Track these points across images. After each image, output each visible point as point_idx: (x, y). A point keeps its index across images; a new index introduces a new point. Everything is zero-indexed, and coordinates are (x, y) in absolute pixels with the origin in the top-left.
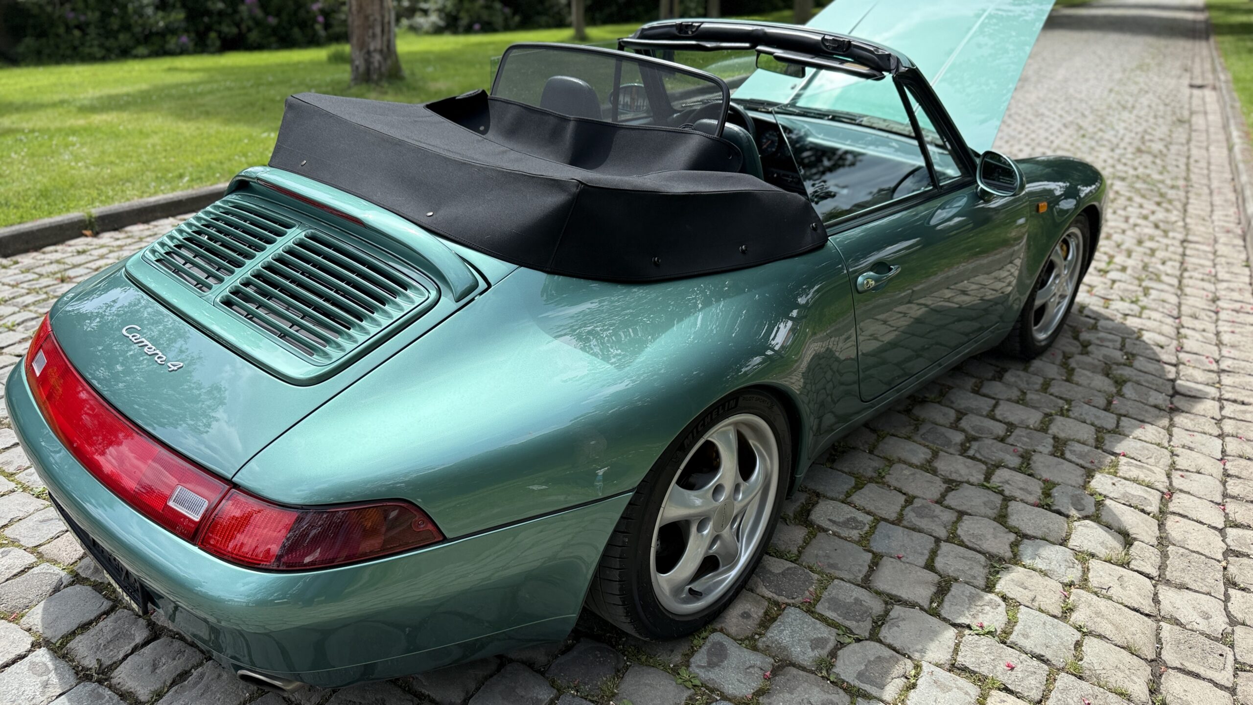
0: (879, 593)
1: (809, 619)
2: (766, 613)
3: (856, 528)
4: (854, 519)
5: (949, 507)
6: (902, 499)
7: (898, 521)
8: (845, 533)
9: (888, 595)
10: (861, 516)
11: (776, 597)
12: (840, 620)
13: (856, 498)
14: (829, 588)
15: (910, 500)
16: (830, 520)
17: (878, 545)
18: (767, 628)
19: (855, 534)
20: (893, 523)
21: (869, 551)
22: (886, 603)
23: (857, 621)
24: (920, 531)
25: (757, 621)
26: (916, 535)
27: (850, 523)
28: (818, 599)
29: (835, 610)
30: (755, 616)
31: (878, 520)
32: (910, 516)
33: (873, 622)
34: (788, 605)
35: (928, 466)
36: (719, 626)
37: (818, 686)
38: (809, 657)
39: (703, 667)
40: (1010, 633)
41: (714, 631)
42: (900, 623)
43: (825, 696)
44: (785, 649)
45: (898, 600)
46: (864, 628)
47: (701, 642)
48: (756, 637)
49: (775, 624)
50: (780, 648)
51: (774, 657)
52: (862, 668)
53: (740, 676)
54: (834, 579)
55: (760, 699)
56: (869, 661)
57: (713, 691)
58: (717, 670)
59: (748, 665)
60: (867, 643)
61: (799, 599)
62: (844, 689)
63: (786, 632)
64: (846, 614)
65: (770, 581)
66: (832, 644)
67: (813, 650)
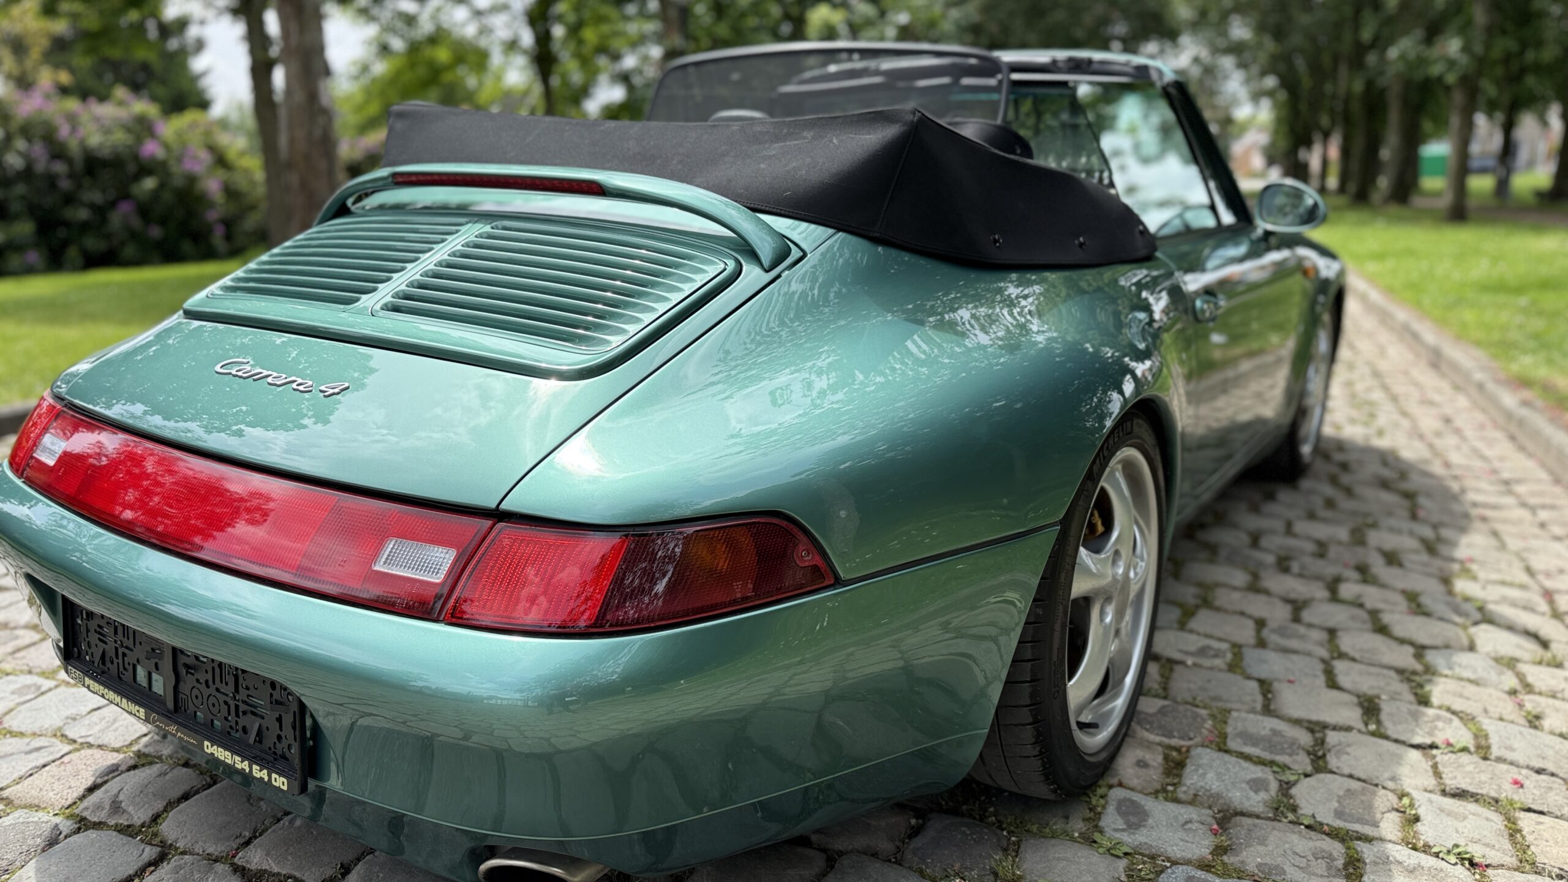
1: (1228, 759)
2: (1166, 758)
3: (1216, 656)
4: (1208, 647)
5: (1310, 626)
6: (1250, 624)
7: (1261, 644)
8: (1206, 662)
9: (1310, 722)
10: (1215, 644)
11: (1166, 741)
12: (1267, 756)
13: (1193, 624)
14: (1230, 721)
15: (1261, 624)
16: (1181, 651)
17: (1259, 671)
18: (1180, 776)
19: (1219, 663)
20: (1255, 647)
21: (1249, 678)
22: (1312, 731)
23: (1290, 755)
24: (1295, 652)
25: (1161, 770)
26: (1294, 657)
27: (1203, 651)
28: (1224, 736)
29: (1255, 745)
30: (1155, 764)
31: (1237, 646)
32: (1273, 638)
33: (1309, 753)
34: (1189, 747)
35: (1255, 587)
36: (1115, 781)
37: (1293, 832)
38: (1256, 801)
39: (1123, 830)
40: (1489, 747)
41: (1111, 787)
42: (1348, 750)
43: (1311, 844)
44: (1218, 796)
45: (1325, 726)
46: (1303, 762)
47: (1102, 801)
48: (1170, 788)
49: (1189, 769)
50: (1211, 796)
51: (1210, 807)
52: (1336, 805)
53: (1181, 834)
54: (1229, 711)
55: (1225, 858)
56: (1339, 796)
57: (1153, 857)
58: (1144, 831)
59: (1181, 820)
60: (1322, 776)
61: (1198, 740)
62: (1327, 834)
63: (1210, 776)
64: (1271, 748)
65: (1149, 723)
66: (1274, 784)
67: (1256, 793)
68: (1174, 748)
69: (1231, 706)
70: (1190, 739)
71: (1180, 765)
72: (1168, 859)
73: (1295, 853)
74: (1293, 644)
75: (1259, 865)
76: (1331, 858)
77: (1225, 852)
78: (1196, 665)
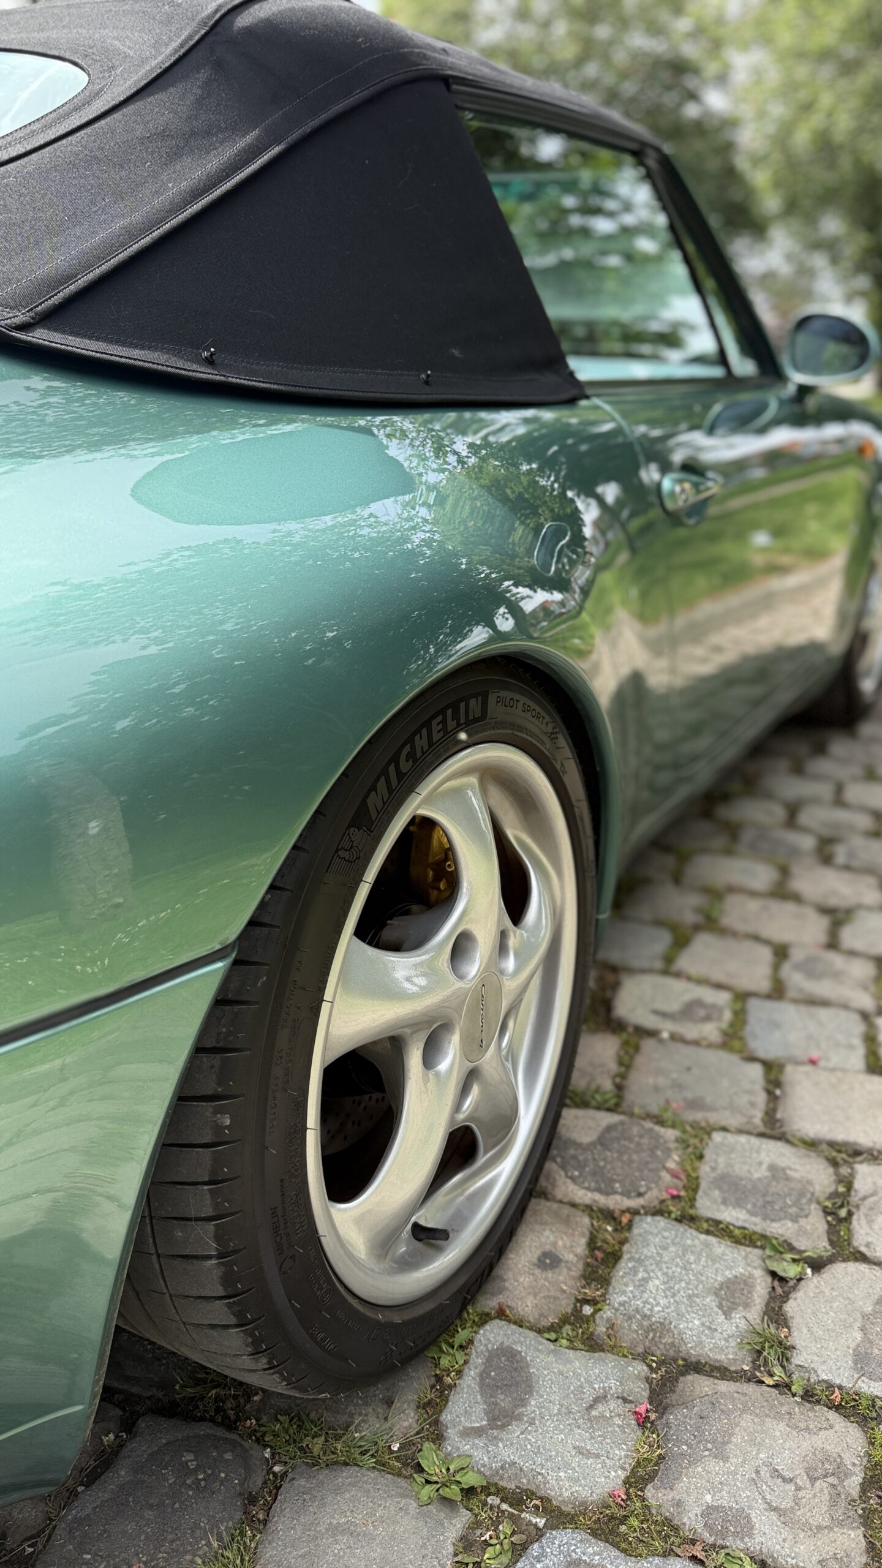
0: (812, 1145)
1: (693, 1238)
2: (592, 1244)
3: (708, 1018)
4: (698, 1003)
5: (852, 953)
6: (765, 954)
7: (778, 991)
8: (691, 1031)
9: (832, 1144)
10: (709, 996)
11: (601, 1200)
12: (756, 1224)
13: (685, 962)
14: (708, 1154)
15: (781, 953)
16: (656, 1012)
17: (767, 1045)
18: (605, 1282)
19: (711, 1031)
20: (769, 997)
21: (752, 1059)
22: (834, 1163)
23: (795, 1219)
24: (824, 1003)
25: (578, 1269)
26: (823, 1013)
27: (690, 1011)
28: (693, 1186)
29: (739, 1204)
30: (571, 1257)
31: (742, 997)
32: (795, 979)
33: (826, 1212)
34: (635, 1212)
35: (782, 892)
36: (494, 1303)
37: (778, 1417)
38: (726, 1335)
39: (479, 1432)
41: (485, 1318)
43: (808, 1444)
44: (663, 1328)
45: (856, 1153)
46: (815, 1235)
47: (460, 1357)
48: (586, 1312)
49: (625, 1265)
50: (650, 1328)
51: (643, 1357)
52: (858, 1336)
53: (580, 1436)
54: (708, 1130)
55: (649, 1493)
56: (864, 1316)
57: (520, 1503)
58: (516, 1431)
59: (589, 1395)
60: (842, 1267)
61: (653, 1196)
62: (837, 1408)
63: (655, 1284)
64: (766, 1211)
65: (581, 1167)
66: (761, 1287)
67: (727, 1315)
68: (608, 1215)
69: (714, 1118)
70: (640, 1195)
71: (613, 1258)
72: (547, 1507)
73: (776, 1473)
74: (823, 988)
75: (709, 1511)
76: (840, 1471)
77: (651, 1477)
78: (674, 1037)
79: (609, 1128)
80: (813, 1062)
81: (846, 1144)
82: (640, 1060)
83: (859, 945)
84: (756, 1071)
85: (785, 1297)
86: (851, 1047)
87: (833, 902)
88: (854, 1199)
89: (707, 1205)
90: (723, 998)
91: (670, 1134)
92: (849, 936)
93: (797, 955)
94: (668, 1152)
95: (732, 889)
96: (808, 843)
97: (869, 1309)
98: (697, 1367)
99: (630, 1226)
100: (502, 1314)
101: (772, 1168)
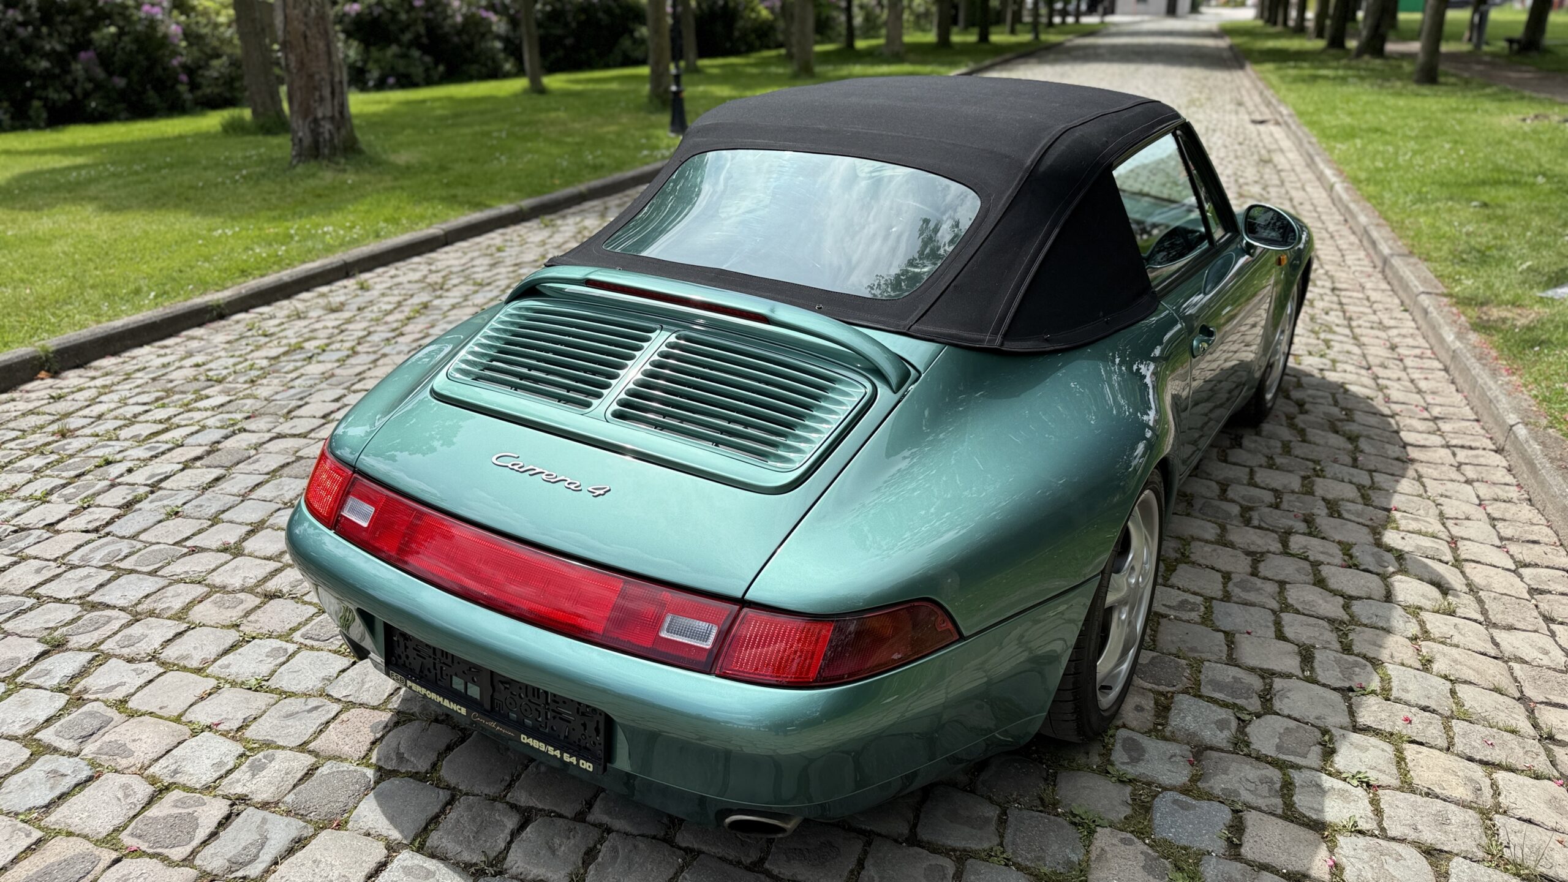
0: (1252, 670)
1: (1201, 702)
2: (1156, 703)
3: (1192, 610)
4: (1186, 601)
5: (1265, 578)
6: (1218, 576)
7: (1227, 597)
8: (1185, 616)
9: (1261, 669)
10: (1191, 598)
11: (1157, 686)
12: (1230, 700)
13: (1174, 580)
14: (1203, 671)
15: (1227, 577)
16: (1165, 606)
17: (1226, 624)
18: (1166, 718)
19: (1194, 616)
20: (1222, 600)
21: (1218, 630)
22: (1263, 678)
23: (1246, 699)
24: (1253, 605)
25: (1153, 712)
26: (1252, 609)
27: (1183, 605)
28: (1198, 683)
29: (1220, 691)
30: (1148, 707)
31: (1209, 600)
32: (1236, 592)
33: (1260, 697)
34: (1173, 693)
35: (1223, 541)
36: (1120, 723)
37: (1247, 764)
38: (1222, 738)
39: (1128, 763)
40: (1391, 689)
41: (1118, 728)
42: (1289, 694)
43: (1259, 772)
44: (1195, 734)
45: (1273, 674)
46: (1255, 704)
47: (1112, 740)
48: (1160, 727)
49: (1173, 712)
50: (1189, 734)
51: (1188, 744)
52: (1277, 742)
53: (1168, 766)
54: (1203, 661)
55: (1199, 784)
56: (1280, 734)
57: (1149, 784)
58: (1142, 764)
59: (1169, 755)
60: (1268, 717)
61: (1180, 687)
62: (1270, 763)
63: (1189, 718)
64: (1233, 694)
65: (1143, 673)
66: (1234, 724)
67: (1221, 731)
68: (1162, 694)
69: (1204, 656)
70: (1174, 685)
71: (1167, 709)
72: (1160, 786)
73: (1248, 780)
74: (1251, 597)
75: (1222, 790)
76: (1272, 782)
77: (1199, 780)
78: (1176, 618)
79: (1153, 658)
80: (1249, 633)
81: (1268, 670)
82: (1161, 628)
83: (1269, 575)
84: (1221, 636)
85: (1245, 727)
86: (1268, 627)
87: (1253, 548)
88: (1273, 691)
89: (1206, 691)
90: (1199, 599)
91: (1184, 662)
92: (1263, 569)
93: (1236, 578)
94: (1184, 669)
95: (1193, 538)
96: (1235, 510)
97: (1282, 731)
98: (1211, 748)
99: (1172, 697)
100: (1124, 726)
101: (1233, 677)
